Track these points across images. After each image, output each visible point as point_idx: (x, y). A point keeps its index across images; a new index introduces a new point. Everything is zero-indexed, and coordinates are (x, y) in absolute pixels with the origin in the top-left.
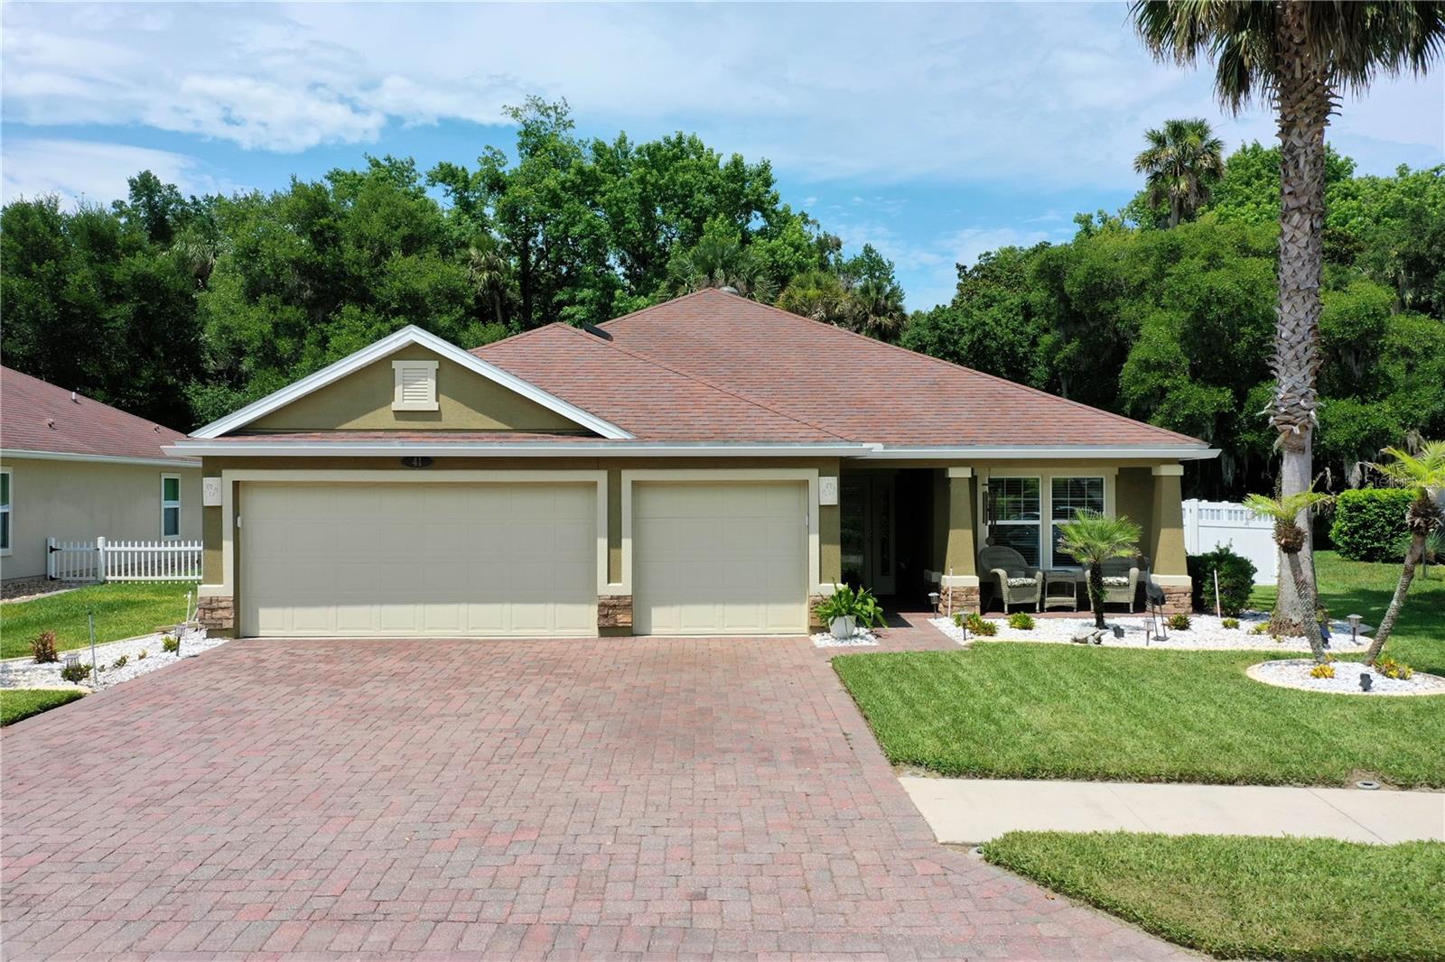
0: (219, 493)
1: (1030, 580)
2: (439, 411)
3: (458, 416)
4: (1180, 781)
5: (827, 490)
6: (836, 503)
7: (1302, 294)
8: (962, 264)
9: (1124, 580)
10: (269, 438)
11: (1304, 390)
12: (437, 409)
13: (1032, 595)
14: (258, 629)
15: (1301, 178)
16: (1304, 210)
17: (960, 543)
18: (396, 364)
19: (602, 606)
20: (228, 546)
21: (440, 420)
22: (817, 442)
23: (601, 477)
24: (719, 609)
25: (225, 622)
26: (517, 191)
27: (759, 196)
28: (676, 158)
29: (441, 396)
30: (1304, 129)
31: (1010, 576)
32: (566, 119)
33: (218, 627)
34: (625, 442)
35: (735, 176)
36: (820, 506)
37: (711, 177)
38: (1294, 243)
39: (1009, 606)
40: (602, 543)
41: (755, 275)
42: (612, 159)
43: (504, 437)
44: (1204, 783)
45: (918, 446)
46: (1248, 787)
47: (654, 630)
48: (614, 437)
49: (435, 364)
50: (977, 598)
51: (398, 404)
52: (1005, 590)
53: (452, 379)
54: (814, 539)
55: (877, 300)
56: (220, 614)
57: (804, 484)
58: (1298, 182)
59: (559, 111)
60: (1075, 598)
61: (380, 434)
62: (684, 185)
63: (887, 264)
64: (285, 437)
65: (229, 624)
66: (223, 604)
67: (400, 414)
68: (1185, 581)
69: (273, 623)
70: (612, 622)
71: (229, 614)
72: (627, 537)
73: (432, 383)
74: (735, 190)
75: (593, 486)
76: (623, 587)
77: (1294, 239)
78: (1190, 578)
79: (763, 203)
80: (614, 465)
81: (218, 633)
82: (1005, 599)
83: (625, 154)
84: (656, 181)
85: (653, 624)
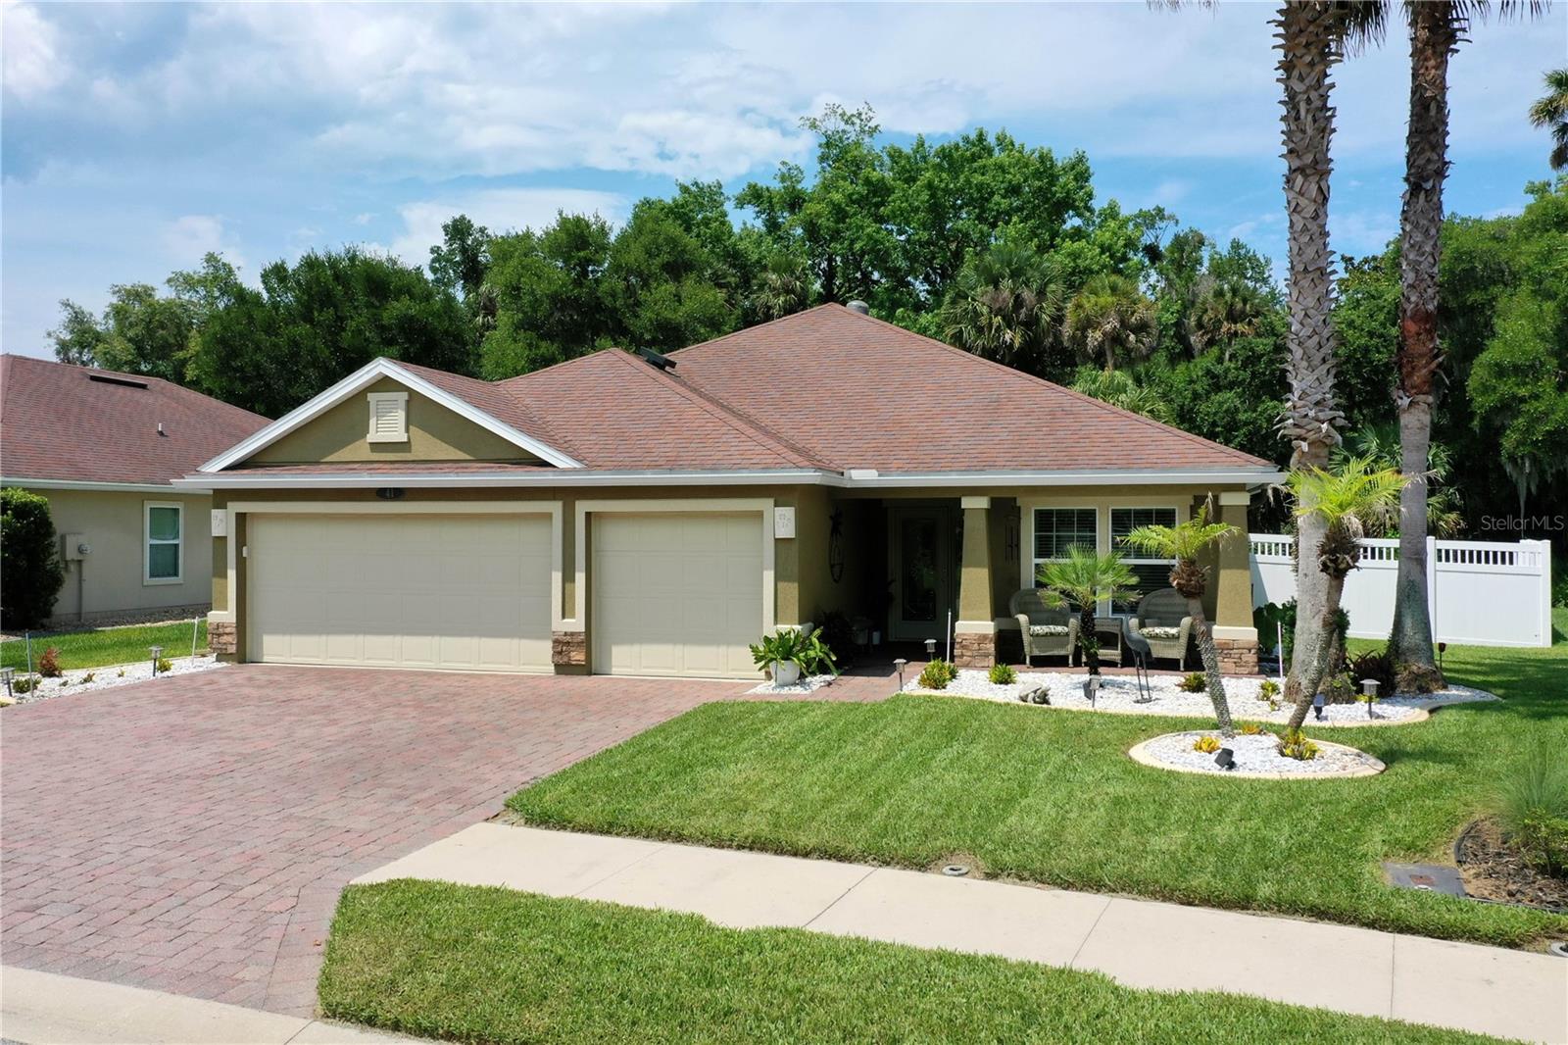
0: (224, 523)
1: (1059, 629)
2: (408, 443)
3: (426, 446)
4: (751, 849)
5: (784, 522)
6: (793, 537)
7: (1311, 276)
8: (1348, 255)
9: (1173, 631)
10: (261, 471)
11: (1319, 397)
12: (406, 440)
13: (1064, 645)
14: (263, 655)
15: (1304, 132)
16: (1308, 171)
17: (975, 582)
18: (371, 397)
19: (556, 642)
20: (232, 574)
21: (410, 452)
22: (766, 469)
23: (555, 508)
24: (679, 650)
25: (229, 647)
26: (811, 208)
27: (1068, 193)
28: (974, 158)
29: (411, 427)
30: (1305, 70)
31: (1032, 622)
32: (872, 124)
33: (224, 652)
34: (574, 471)
35: (1041, 173)
36: (776, 540)
37: (1010, 176)
38: (1299, 213)
39: (1032, 658)
40: (557, 577)
41: (1046, 284)
42: (908, 167)
43: (463, 468)
44: (776, 853)
45: (922, 473)
46: (821, 861)
47: (614, 670)
48: (564, 467)
49: (404, 396)
50: (991, 647)
51: (372, 437)
52: (1026, 638)
53: (419, 409)
54: (769, 576)
55: (1232, 305)
56: (225, 639)
57: (759, 515)
58: (1300, 135)
59: (863, 117)
60: (1119, 651)
61: (355, 466)
62: (980, 187)
63: (1262, 261)
64: (276, 470)
65: (232, 649)
66: (228, 630)
67: (376, 446)
68: (1249, 634)
69: (277, 649)
70: (566, 659)
71: (232, 639)
72: (580, 571)
73: (401, 415)
74: (1040, 188)
75: (549, 516)
76: (576, 624)
77: (1299, 209)
78: (1256, 630)
79: (1074, 201)
80: (568, 495)
81: (225, 657)
82: (1027, 649)
83: (924, 158)
84: (947, 186)
85: (613, 664)
